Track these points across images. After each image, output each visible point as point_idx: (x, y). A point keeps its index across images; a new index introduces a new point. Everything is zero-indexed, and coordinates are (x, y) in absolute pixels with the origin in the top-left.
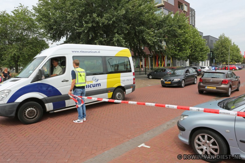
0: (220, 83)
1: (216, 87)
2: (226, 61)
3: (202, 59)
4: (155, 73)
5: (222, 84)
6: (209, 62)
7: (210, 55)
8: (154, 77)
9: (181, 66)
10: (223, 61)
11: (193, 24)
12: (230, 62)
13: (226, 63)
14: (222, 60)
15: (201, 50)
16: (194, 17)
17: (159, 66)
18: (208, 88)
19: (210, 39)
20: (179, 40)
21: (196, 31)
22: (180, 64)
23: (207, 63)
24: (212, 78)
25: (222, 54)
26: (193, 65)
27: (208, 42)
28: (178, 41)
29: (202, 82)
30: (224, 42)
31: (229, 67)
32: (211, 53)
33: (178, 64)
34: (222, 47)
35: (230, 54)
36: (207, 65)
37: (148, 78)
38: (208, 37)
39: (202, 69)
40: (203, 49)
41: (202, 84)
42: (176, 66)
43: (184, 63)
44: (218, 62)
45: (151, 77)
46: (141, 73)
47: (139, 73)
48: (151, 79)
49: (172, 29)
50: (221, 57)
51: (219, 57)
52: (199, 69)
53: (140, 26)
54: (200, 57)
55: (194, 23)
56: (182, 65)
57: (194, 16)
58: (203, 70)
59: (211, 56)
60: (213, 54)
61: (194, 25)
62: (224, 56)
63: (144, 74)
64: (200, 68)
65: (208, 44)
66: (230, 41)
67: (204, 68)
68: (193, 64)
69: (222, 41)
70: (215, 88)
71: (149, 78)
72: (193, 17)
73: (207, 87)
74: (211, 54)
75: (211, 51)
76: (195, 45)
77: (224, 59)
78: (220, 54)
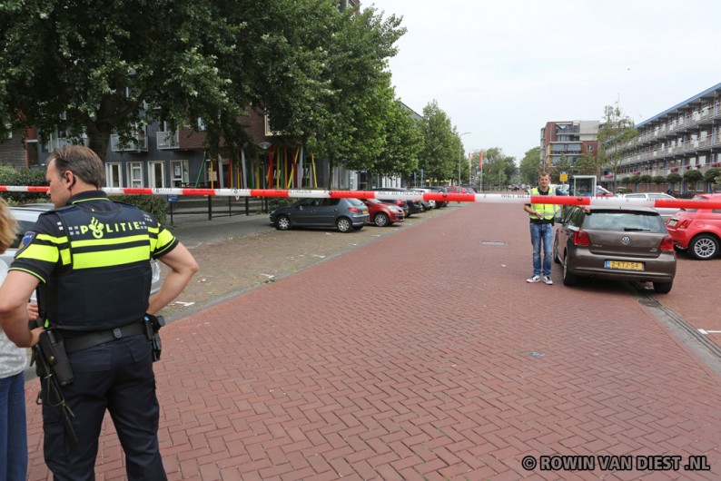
0: (655, 250)
1: (643, 263)
4: (301, 208)
5: (659, 252)
8: (295, 224)
17: (275, 184)
18: (616, 266)
20: (356, 102)
24: (626, 230)
25: (433, 155)
28: (354, 106)
30: (437, 125)
34: (434, 135)
37: (274, 229)
45: (284, 224)
46: (233, 209)
47: (227, 208)
48: (285, 229)
54: (401, 160)
62: (437, 161)
63: (240, 212)
66: (447, 123)
70: (640, 267)
71: (279, 228)
73: (610, 265)
77: (439, 169)
78: (427, 155)
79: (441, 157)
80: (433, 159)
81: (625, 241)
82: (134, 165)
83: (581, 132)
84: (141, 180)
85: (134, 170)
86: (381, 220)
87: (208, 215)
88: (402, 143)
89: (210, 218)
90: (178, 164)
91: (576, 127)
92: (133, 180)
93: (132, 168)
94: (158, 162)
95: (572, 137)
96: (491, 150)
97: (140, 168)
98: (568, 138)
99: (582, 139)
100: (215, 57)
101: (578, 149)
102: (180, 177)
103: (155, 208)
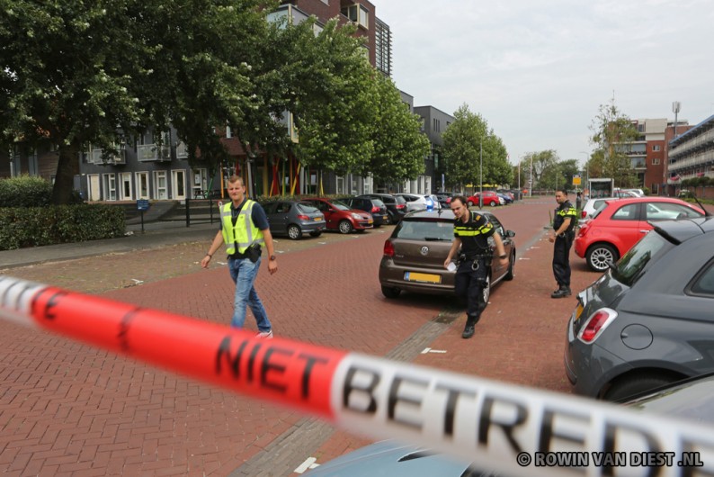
1: (441, 275)
2: (475, 179)
3: (409, 172)
6: (429, 181)
7: (433, 161)
9: (350, 192)
10: (467, 180)
11: (386, 69)
12: (484, 183)
13: (474, 184)
14: (466, 178)
15: (408, 144)
16: (389, 49)
17: (281, 191)
19: (433, 116)
21: (391, 88)
22: (347, 186)
23: (426, 184)
24: (428, 240)
25: (463, 159)
26: (385, 189)
27: (427, 124)
29: (393, 257)
30: (468, 128)
31: (481, 198)
32: (437, 155)
33: (340, 186)
34: (464, 139)
35: (484, 162)
36: (426, 191)
38: (425, 111)
39: (408, 203)
40: (411, 141)
41: (392, 264)
42: (335, 192)
43: (357, 183)
44: (454, 183)
46: (214, 216)
47: (209, 216)
49: (312, 71)
50: (461, 168)
51: (455, 168)
52: (399, 201)
53: (197, 52)
55: (389, 66)
56: (354, 189)
57: (389, 45)
58: (413, 205)
59: (436, 166)
60: (440, 158)
61: (389, 70)
62: (468, 165)
64: (404, 201)
65: (427, 130)
66: (483, 126)
67: (414, 199)
68: (387, 187)
69: (463, 125)
70: (436, 279)
72: (386, 48)
73: (410, 277)
74: (436, 161)
75: (434, 152)
76: (390, 129)
77: (470, 174)
78: (457, 160)
79: (473, 161)
80: (464, 164)
81: (424, 251)
82: (160, 174)
83: (647, 131)
84: (166, 188)
85: (160, 179)
86: (345, 227)
87: (185, 222)
88: (405, 148)
89: (188, 225)
90: (198, 173)
91: (641, 126)
92: (158, 188)
93: (158, 176)
94: (180, 170)
95: (637, 138)
96: (544, 153)
97: (165, 176)
98: (632, 138)
99: (648, 139)
100: (129, 77)
101: (643, 149)
102: (199, 185)
103: (112, 216)
